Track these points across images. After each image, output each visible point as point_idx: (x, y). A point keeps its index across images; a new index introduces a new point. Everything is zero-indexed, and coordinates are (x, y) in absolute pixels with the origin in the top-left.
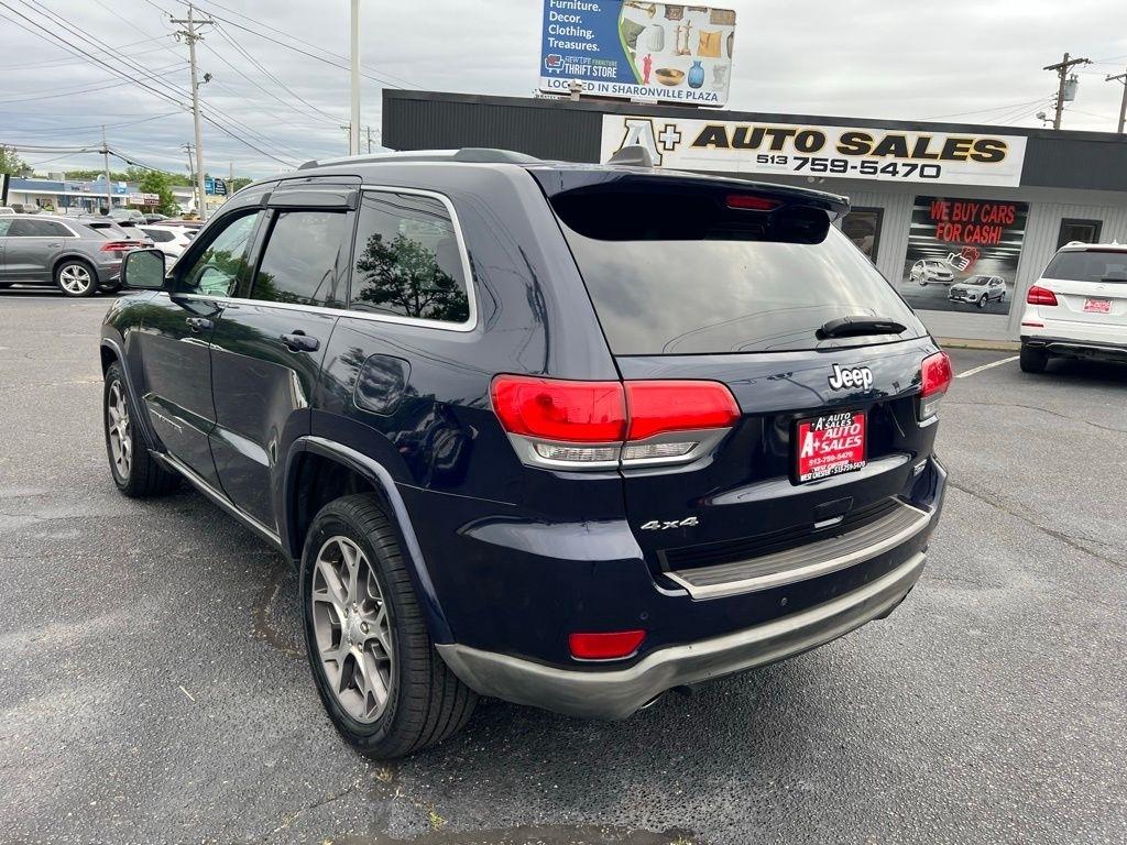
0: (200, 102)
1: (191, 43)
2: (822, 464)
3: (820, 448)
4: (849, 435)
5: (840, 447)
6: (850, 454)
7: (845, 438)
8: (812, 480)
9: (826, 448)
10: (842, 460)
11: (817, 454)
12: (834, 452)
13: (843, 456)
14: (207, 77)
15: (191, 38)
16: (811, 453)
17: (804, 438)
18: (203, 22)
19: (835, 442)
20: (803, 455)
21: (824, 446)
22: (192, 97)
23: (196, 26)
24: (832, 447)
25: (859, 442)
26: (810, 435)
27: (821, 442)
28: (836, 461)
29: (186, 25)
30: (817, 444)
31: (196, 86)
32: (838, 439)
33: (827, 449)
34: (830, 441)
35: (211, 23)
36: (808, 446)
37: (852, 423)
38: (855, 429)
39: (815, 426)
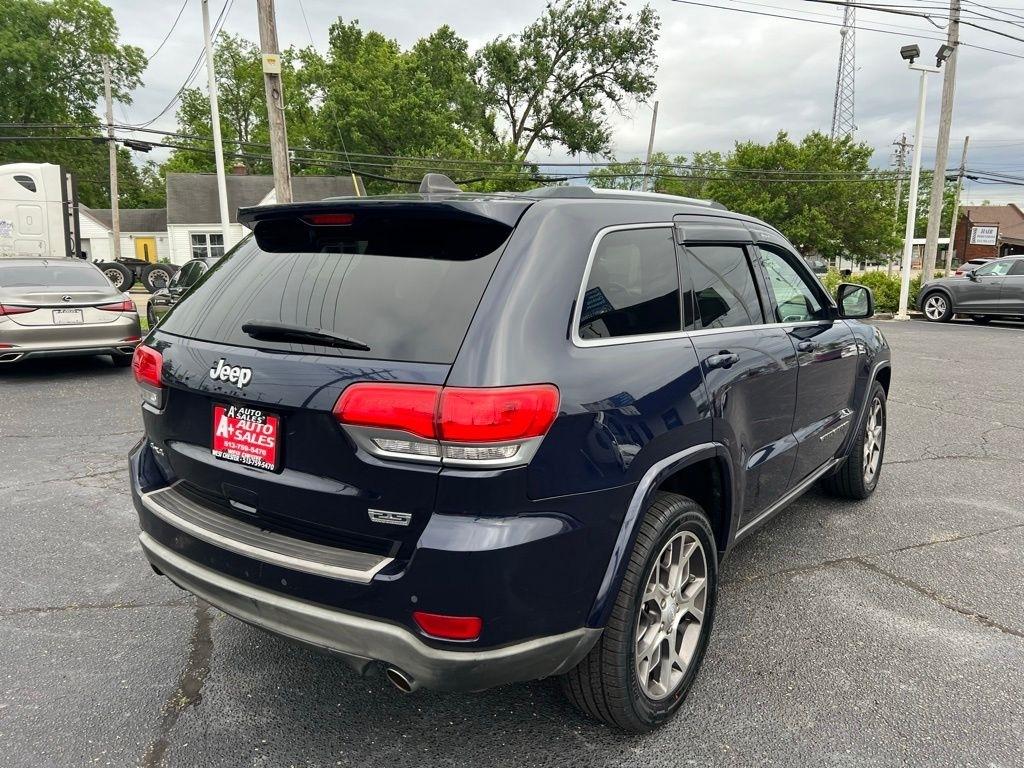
2: (236, 449)
3: (234, 434)
4: (261, 433)
5: (253, 441)
6: (264, 452)
7: (258, 435)
9: (240, 436)
10: (255, 454)
11: (231, 438)
12: (245, 443)
13: (257, 451)
16: (226, 435)
17: (219, 421)
19: (248, 434)
20: (218, 433)
21: (237, 433)
24: (245, 437)
25: (272, 445)
26: (224, 420)
27: (236, 429)
28: (249, 452)
30: (231, 429)
32: (252, 433)
33: (240, 438)
34: (244, 432)
36: (223, 428)
37: (264, 422)
38: (268, 429)
39: (228, 412)
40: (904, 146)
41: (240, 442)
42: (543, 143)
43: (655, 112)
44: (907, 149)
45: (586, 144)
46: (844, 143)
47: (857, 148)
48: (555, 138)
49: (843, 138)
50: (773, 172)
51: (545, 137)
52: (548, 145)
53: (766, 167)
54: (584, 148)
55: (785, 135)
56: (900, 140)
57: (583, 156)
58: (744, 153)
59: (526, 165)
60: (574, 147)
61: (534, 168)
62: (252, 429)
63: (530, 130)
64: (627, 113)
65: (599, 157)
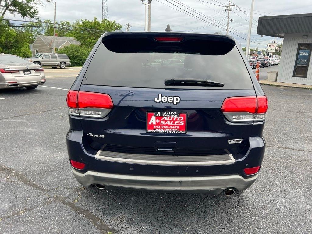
0: (229, 27)
1: (229, 12)
2: (160, 128)
3: (160, 122)
4: (176, 120)
5: (171, 124)
6: (178, 127)
7: (174, 121)
8: (154, 132)
9: (164, 123)
11: (157, 124)
13: (174, 127)
14: (231, 21)
15: (229, 10)
18: (233, 6)
19: (168, 122)
20: (150, 123)
21: (162, 122)
22: (227, 26)
23: (230, 7)
24: (166, 123)
25: (183, 124)
28: (169, 128)
29: (228, 7)
30: (158, 121)
31: (228, 23)
32: (171, 121)
35: (234, 5)
36: (153, 121)
37: (178, 116)
38: (180, 119)
39: (156, 114)
40: (129, 26)
41: (164, 125)
42: (10, 12)
43: (55, 6)
44: (130, 27)
45: (28, 14)
46: (114, 23)
47: (117, 25)
48: (15, 11)
49: (113, 22)
50: (94, 30)
51: (10, 10)
52: (13, 13)
53: (92, 28)
54: (28, 16)
55: (96, 19)
56: (127, 24)
57: (27, 19)
58: (85, 23)
59: (4, 20)
60: (24, 15)
61: (8, 21)
62: (171, 119)
63: (4, 7)
64: (43, 5)
65: (34, 20)
